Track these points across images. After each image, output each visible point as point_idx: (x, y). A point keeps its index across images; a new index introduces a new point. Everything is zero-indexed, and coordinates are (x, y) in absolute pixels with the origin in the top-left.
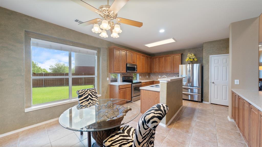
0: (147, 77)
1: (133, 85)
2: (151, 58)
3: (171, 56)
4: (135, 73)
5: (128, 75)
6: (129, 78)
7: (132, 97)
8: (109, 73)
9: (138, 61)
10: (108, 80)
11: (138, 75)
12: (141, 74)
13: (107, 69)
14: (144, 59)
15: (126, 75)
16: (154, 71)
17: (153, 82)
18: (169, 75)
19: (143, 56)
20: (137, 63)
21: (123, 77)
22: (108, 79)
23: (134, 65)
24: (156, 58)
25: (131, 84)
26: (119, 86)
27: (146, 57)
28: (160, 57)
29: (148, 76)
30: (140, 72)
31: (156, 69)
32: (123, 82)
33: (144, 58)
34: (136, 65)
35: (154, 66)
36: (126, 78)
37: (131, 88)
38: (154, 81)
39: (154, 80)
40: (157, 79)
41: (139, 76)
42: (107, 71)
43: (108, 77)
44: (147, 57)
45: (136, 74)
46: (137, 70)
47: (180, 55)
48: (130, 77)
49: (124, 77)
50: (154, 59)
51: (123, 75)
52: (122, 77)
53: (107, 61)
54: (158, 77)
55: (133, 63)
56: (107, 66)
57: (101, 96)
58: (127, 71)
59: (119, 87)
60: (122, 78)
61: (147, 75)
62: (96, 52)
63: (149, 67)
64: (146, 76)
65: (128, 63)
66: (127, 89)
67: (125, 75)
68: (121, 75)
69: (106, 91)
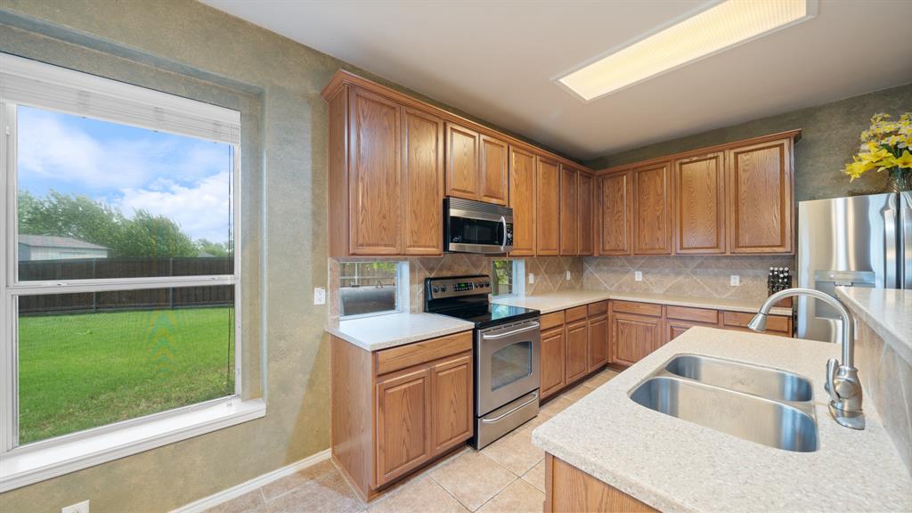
0: (568, 277)
1: (485, 337)
2: (588, 177)
3: (721, 154)
4: (504, 255)
5: (460, 271)
6: (468, 286)
7: (476, 418)
8: (329, 259)
9: (517, 186)
10: (325, 305)
11: (519, 268)
12: (536, 263)
13: (316, 235)
14: (554, 181)
15: (450, 269)
16: (607, 248)
17: (604, 308)
18: (698, 270)
19: (545, 161)
20: (512, 197)
21: (426, 279)
22: (320, 297)
23: (495, 209)
24: (617, 175)
25: (475, 331)
26: (374, 352)
27: (563, 172)
28: (641, 171)
29: (571, 272)
30: (529, 253)
31: (619, 232)
32: (425, 311)
33: (554, 171)
34: (509, 212)
35: (608, 219)
36: (443, 290)
37: (468, 357)
38: (607, 301)
39: (611, 297)
40: (620, 287)
41: (527, 275)
42: (314, 248)
43: (323, 285)
44: (570, 172)
45: (511, 262)
46: (510, 242)
47: (786, 142)
48: (472, 281)
49: (432, 279)
50: (608, 183)
51: (431, 270)
52: (422, 278)
53: (315, 181)
54: (626, 278)
55: (485, 199)
56: (314, 214)
57: (263, 414)
58: (452, 247)
59: (376, 363)
60: (420, 289)
61: (566, 267)
62: (232, 117)
63: (579, 224)
64: (562, 272)
65: (457, 194)
66: (438, 365)
67: (441, 270)
68: (412, 270)
69: (303, 378)
